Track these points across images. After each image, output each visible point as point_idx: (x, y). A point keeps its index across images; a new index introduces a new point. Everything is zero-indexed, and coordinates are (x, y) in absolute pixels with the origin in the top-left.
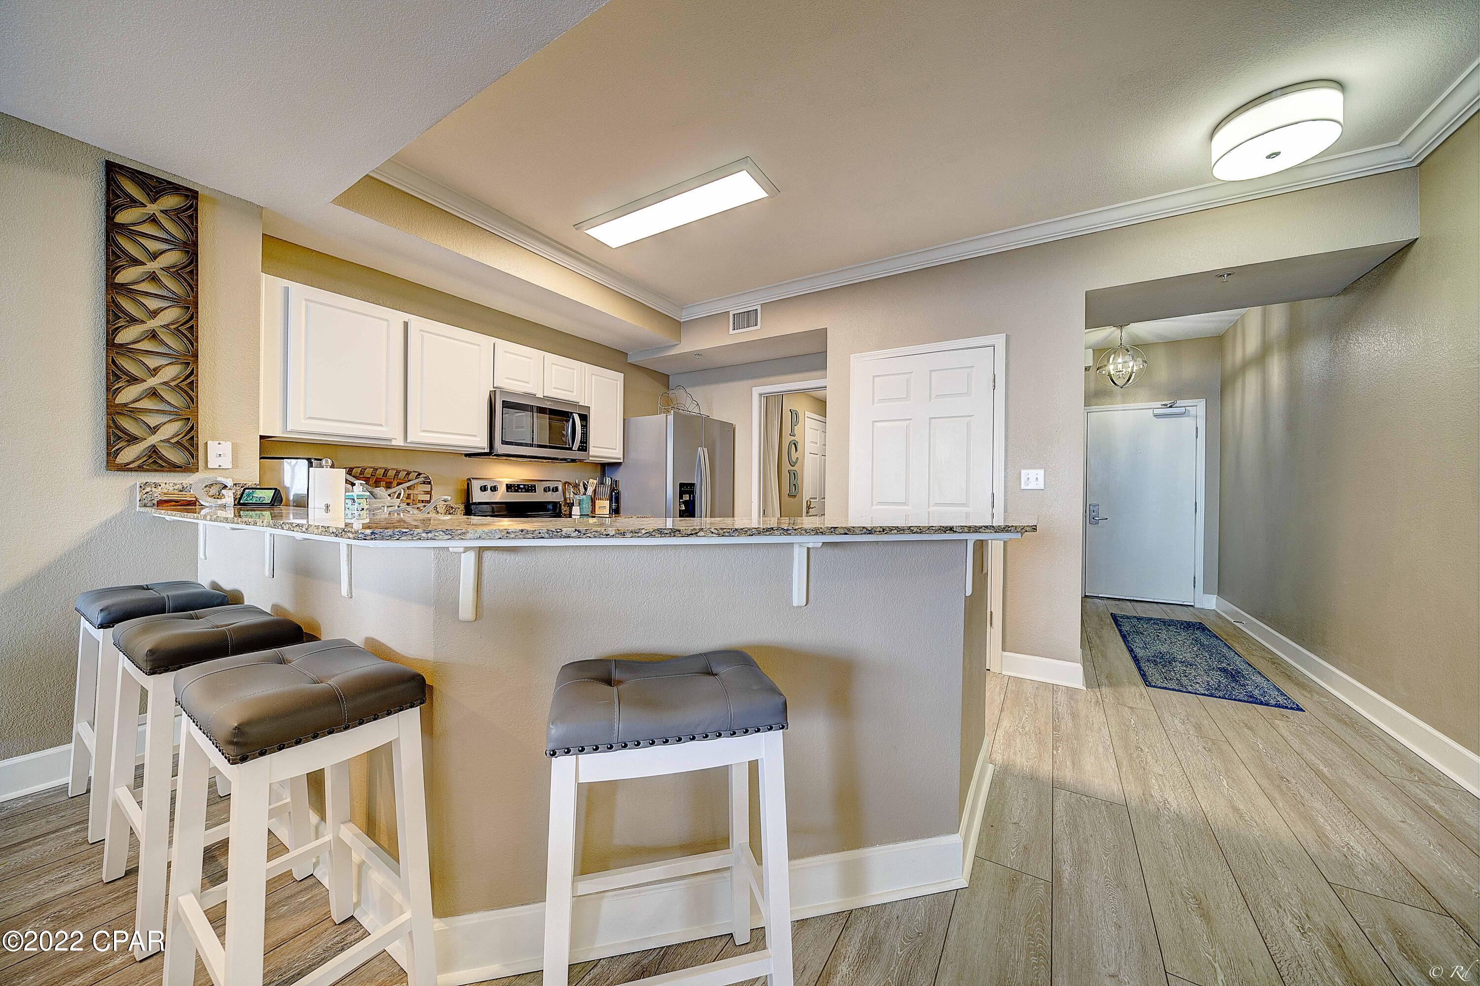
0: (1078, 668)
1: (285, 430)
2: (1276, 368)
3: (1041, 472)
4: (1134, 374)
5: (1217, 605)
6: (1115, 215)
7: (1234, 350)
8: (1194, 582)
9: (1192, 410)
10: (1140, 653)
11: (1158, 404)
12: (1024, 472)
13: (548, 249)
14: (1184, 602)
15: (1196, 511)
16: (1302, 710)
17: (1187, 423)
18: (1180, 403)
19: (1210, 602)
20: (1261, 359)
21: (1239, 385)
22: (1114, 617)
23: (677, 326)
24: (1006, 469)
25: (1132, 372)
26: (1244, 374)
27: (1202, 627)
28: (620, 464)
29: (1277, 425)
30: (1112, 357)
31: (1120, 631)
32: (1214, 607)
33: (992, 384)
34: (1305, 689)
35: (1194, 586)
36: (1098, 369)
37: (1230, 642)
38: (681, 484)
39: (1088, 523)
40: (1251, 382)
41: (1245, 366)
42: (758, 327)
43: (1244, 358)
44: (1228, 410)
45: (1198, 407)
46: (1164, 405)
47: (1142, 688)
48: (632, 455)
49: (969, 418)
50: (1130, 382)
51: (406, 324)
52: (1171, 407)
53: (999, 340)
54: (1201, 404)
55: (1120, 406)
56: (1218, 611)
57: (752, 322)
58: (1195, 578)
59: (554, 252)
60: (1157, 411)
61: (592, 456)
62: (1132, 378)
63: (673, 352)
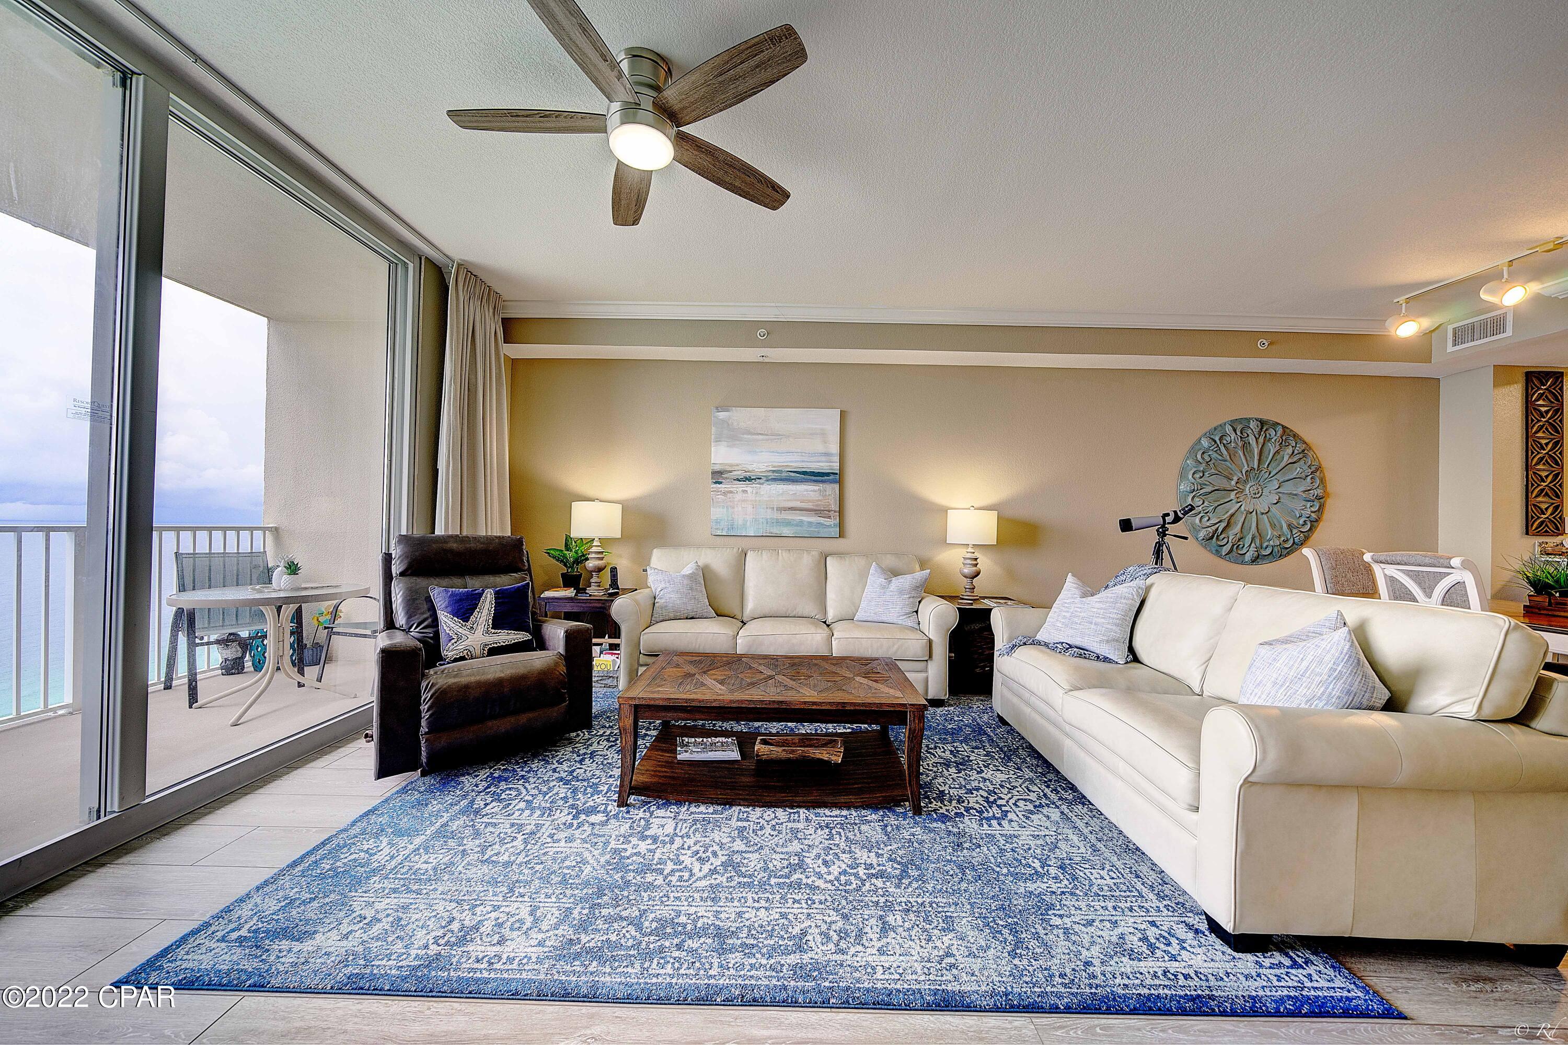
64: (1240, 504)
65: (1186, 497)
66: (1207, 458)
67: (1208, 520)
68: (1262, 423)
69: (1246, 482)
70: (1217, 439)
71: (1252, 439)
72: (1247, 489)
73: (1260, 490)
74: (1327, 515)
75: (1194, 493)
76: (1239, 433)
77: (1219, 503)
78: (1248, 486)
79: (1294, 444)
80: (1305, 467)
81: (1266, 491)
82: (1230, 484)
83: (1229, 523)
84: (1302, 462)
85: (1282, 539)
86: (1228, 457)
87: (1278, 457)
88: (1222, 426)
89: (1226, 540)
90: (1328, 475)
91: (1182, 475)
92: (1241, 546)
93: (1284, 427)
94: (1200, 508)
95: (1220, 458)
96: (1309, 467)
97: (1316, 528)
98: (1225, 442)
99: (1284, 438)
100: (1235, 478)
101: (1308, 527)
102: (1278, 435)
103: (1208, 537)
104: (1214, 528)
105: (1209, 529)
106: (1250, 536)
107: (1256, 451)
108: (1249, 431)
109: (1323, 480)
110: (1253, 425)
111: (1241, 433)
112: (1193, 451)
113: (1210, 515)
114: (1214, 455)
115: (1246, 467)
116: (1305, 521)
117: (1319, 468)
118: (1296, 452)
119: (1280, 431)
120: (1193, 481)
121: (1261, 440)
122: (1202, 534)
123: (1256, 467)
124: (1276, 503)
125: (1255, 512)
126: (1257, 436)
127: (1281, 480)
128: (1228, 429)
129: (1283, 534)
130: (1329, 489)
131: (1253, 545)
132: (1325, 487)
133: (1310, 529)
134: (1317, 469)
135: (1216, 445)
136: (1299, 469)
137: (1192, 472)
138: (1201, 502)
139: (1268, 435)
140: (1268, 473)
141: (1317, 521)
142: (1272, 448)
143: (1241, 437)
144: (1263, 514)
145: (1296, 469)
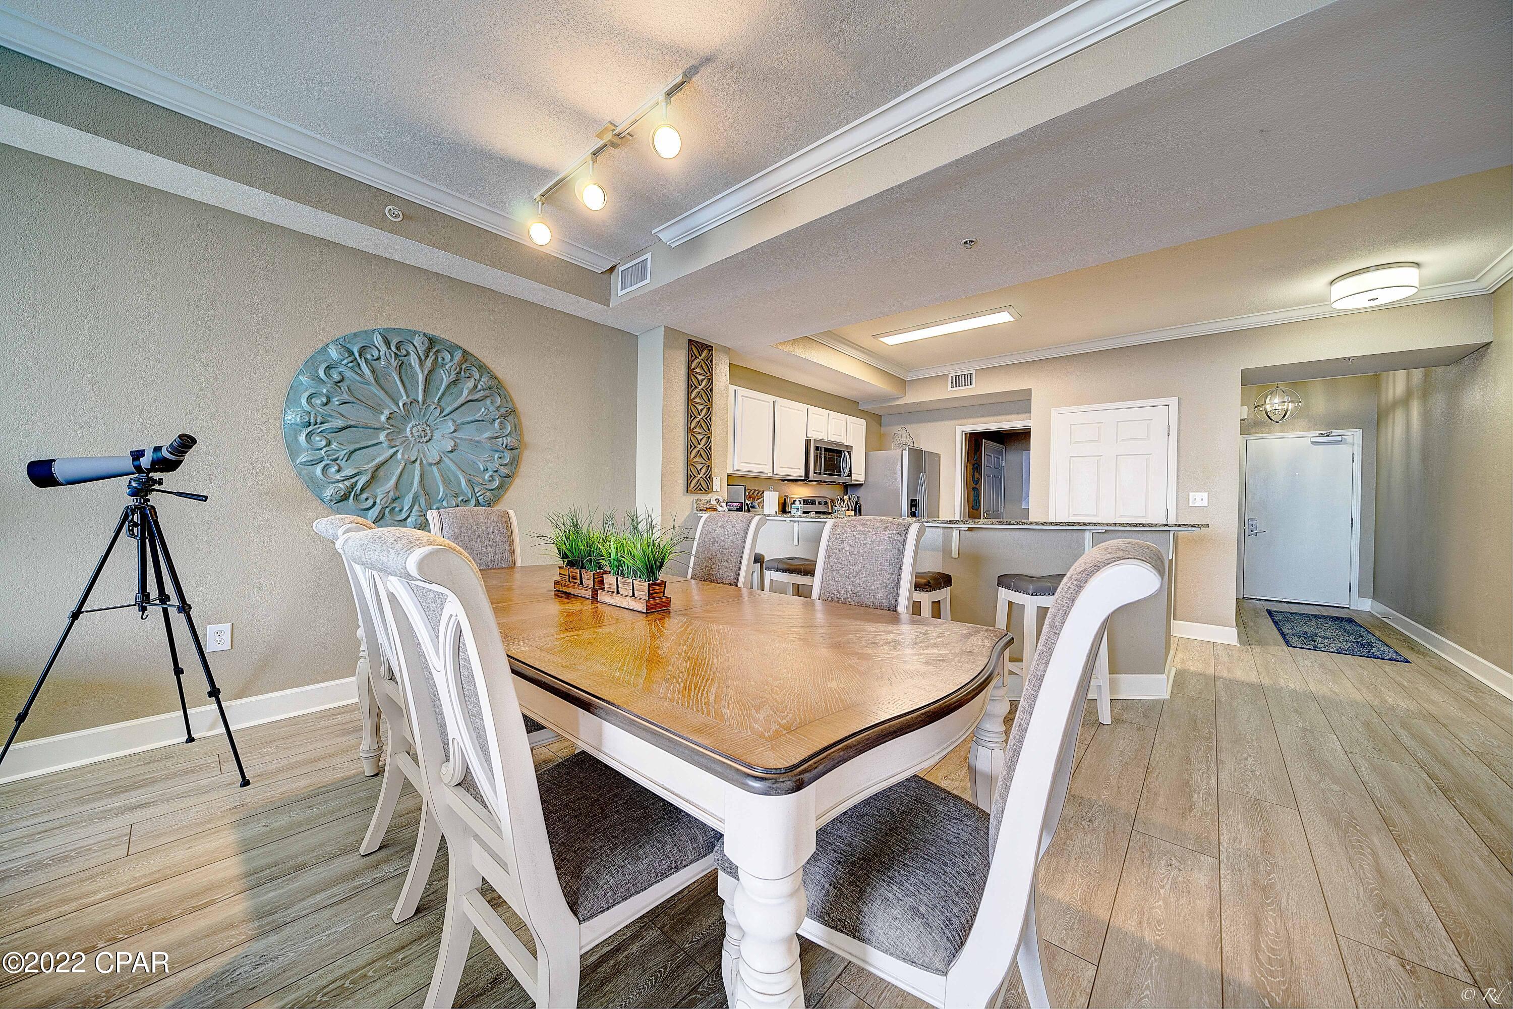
0: (1234, 631)
1: (734, 470)
2: (1415, 409)
3: (1205, 495)
4: (1289, 412)
5: (1372, 607)
6: (1262, 319)
7: (1387, 389)
8: (1350, 587)
9: (1349, 439)
10: (1286, 631)
11: (1316, 433)
12: (1191, 494)
13: (846, 347)
14: (1339, 604)
15: (1352, 526)
16: (1409, 662)
17: (1344, 451)
18: (1335, 432)
19: (1366, 605)
20: (1405, 401)
21: (1391, 416)
22: (1269, 612)
23: (903, 384)
24: (1177, 492)
25: (1287, 410)
26: (1394, 411)
27: (1350, 621)
28: (862, 484)
29: (1416, 456)
30: (1269, 397)
31: (1273, 620)
32: (1369, 609)
33: (1167, 432)
34: (1420, 654)
35: (1350, 591)
36: (1256, 407)
37: (1372, 630)
38: (911, 500)
39: (1246, 534)
40: (1399, 416)
41: (1395, 404)
42: (973, 386)
43: (1394, 397)
44: (1382, 439)
45: (1356, 437)
46: (1321, 434)
47: (1285, 648)
48: (871, 479)
49: (1148, 456)
50: (1286, 417)
51: (774, 403)
52: (1328, 436)
53: (1173, 402)
54: (1358, 434)
55: (1278, 435)
56: (1372, 612)
57: (968, 381)
58: (1350, 583)
59: (851, 350)
60: (1314, 440)
61: (854, 480)
62: (1288, 414)
63: (897, 403)
64: (395, 449)
65: (296, 434)
66: (336, 377)
67: (339, 471)
68: (432, 341)
69: (406, 418)
70: (356, 351)
71: (414, 360)
72: (408, 429)
73: (428, 432)
74: (525, 468)
75: (310, 429)
76: (393, 348)
77: (357, 446)
78: (410, 425)
79: (477, 377)
80: (492, 409)
81: (437, 435)
82: (378, 419)
83: (373, 477)
84: (488, 401)
85: (460, 499)
86: (372, 379)
87: (454, 390)
88: (369, 333)
89: (370, 503)
90: (525, 421)
91: (291, 400)
92: (397, 509)
93: (465, 352)
94: (323, 452)
95: (358, 378)
96: (498, 408)
97: (510, 484)
98: (369, 357)
99: (463, 367)
100: (386, 412)
101: (496, 483)
102: (456, 360)
103: (337, 497)
104: (347, 483)
105: (340, 485)
106: (411, 495)
107: (421, 378)
108: (411, 349)
109: (517, 428)
110: (417, 341)
111: (398, 348)
112: (310, 365)
113: (343, 463)
114: (348, 374)
115: (405, 398)
116: (491, 476)
117: (513, 411)
118: (479, 387)
119: (458, 355)
120: (307, 408)
121: (428, 363)
122: (328, 492)
123: (420, 399)
124: (451, 452)
125: (418, 462)
126: (423, 358)
127: (459, 421)
128: (378, 340)
129: (463, 493)
130: (527, 438)
131: (416, 507)
132: (521, 435)
133: (500, 487)
134: (510, 413)
135: (350, 359)
136: (483, 409)
137: (307, 394)
138: (324, 443)
139: (440, 359)
140: (439, 410)
141: (508, 476)
142: (445, 377)
143: (395, 354)
144: (431, 464)
145: (480, 409)
